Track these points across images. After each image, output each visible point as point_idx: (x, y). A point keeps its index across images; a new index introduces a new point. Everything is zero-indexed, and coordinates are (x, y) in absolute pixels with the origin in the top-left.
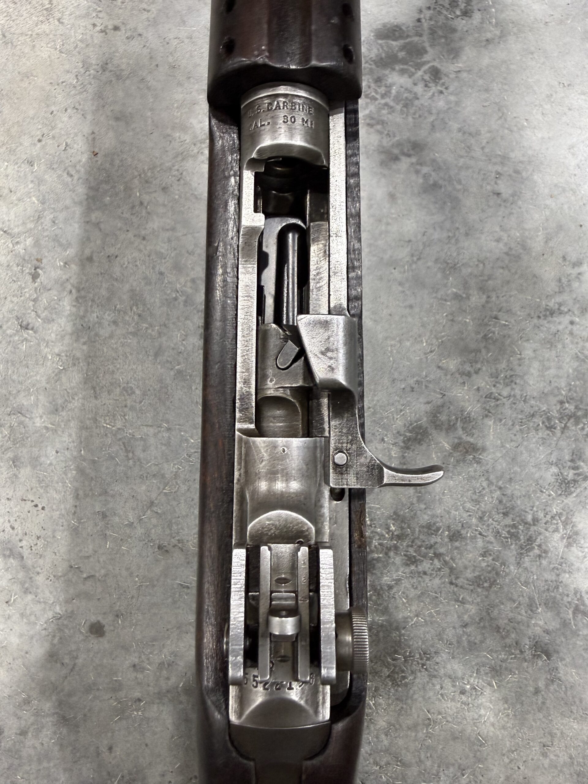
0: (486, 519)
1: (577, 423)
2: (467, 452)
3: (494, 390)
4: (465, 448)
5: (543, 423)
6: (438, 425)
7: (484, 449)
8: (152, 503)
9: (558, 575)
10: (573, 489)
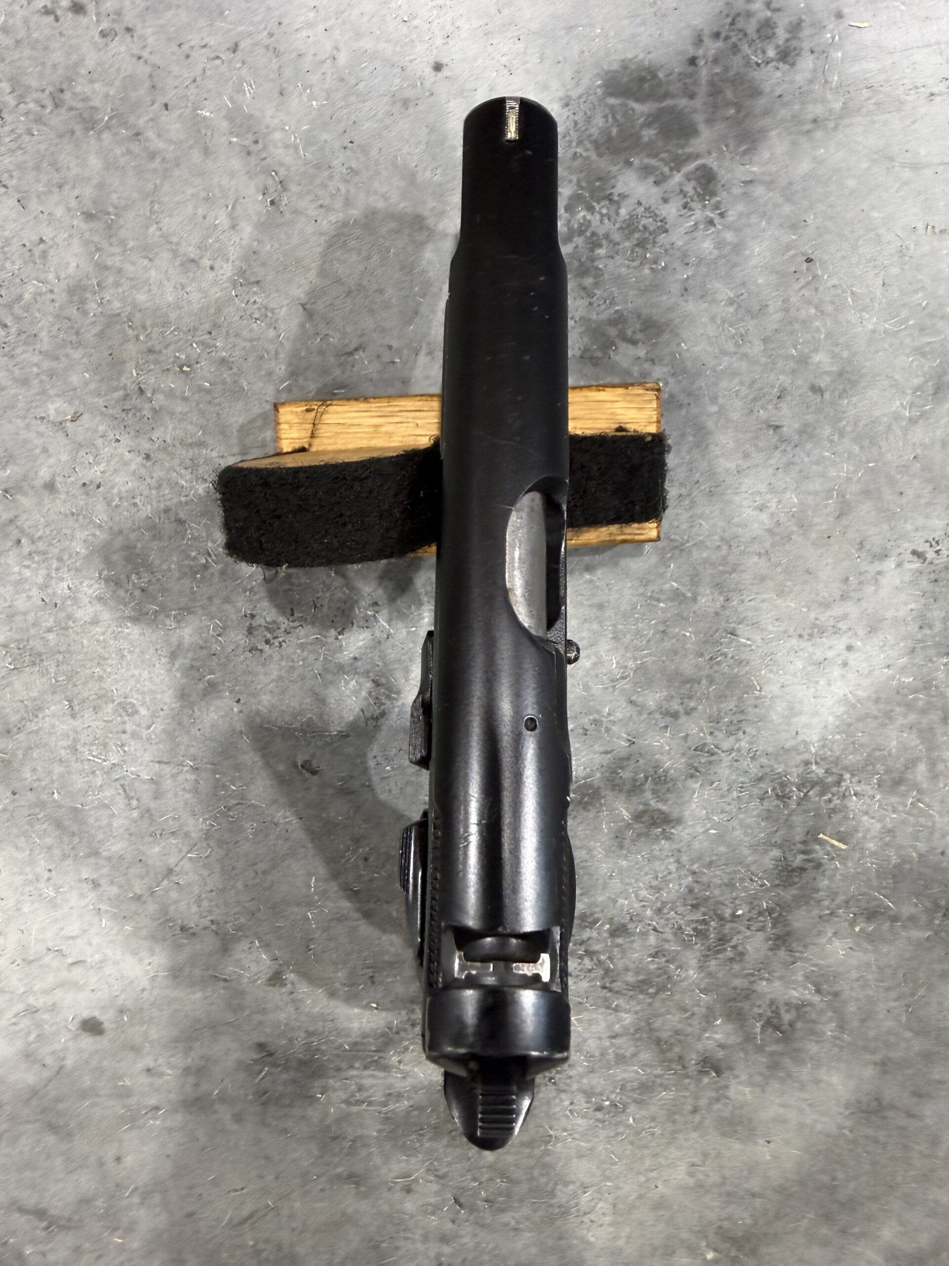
0: (665, 911)
1: (822, 793)
2: (654, 824)
3: (709, 739)
4: (652, 818)
5: (774, 789)
6: (618, 785)
7: (679, 821)
8: (170, 871)
9: (751, 983)
10: (796, 880)
